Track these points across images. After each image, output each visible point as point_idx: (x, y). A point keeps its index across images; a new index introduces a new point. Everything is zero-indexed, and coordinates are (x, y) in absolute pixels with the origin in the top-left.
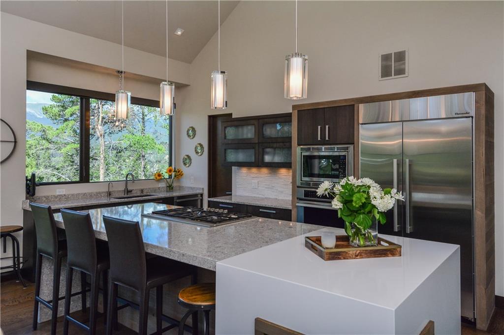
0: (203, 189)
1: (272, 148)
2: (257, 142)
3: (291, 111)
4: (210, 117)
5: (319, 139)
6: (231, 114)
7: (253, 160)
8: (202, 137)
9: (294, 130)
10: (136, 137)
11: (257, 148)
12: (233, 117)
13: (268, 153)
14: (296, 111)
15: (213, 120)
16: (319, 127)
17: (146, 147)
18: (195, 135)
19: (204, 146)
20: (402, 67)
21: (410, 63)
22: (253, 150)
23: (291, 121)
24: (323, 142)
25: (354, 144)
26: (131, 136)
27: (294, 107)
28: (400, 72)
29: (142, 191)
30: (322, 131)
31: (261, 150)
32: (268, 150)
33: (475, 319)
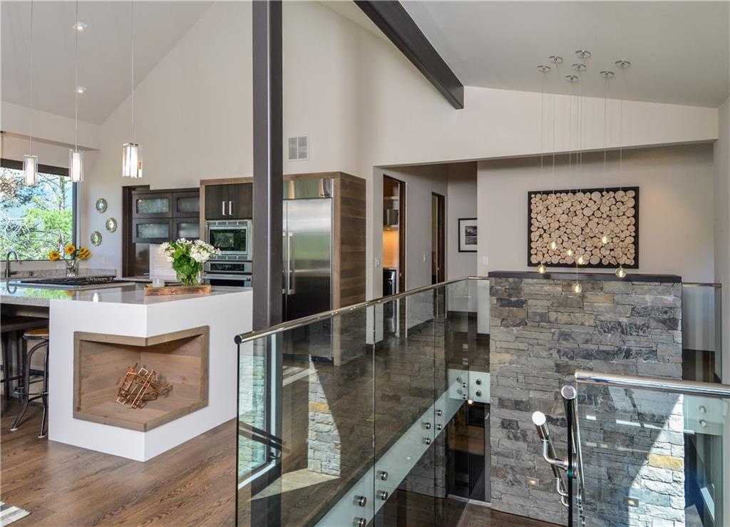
0: (116, 271)
1: (187, 222)
2: (171, 216)
3: (199, 186)
4: (124, 188)
5: (223, 214)
6: (148, 186)
7: (167, 236)
8: (116, 210)
9: (202, 204)
10: (48, 213)
11: (171, 222)
12: (151, 189)
13: (183, 229)
14: (204, 186)
15: (128, 192)
16: (224, 203)
17: (65, 227)
18: (106, 208)
19: (117, 221)
20: (305, 151)
21: (311, 148)
22: (167, 226)
23: (198, 197)
24: (228, 218)
25: (252, 218)
26: (40, 211)
27: (202, 182)
28: (303, 155)
29: (31, 273)
30: (226, 207)
31: (175, 226)
32: (184, 225)
33: (333, 358)
